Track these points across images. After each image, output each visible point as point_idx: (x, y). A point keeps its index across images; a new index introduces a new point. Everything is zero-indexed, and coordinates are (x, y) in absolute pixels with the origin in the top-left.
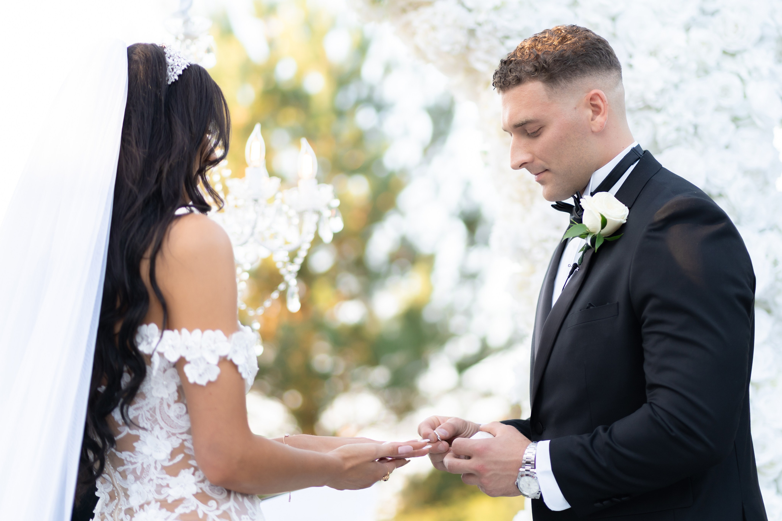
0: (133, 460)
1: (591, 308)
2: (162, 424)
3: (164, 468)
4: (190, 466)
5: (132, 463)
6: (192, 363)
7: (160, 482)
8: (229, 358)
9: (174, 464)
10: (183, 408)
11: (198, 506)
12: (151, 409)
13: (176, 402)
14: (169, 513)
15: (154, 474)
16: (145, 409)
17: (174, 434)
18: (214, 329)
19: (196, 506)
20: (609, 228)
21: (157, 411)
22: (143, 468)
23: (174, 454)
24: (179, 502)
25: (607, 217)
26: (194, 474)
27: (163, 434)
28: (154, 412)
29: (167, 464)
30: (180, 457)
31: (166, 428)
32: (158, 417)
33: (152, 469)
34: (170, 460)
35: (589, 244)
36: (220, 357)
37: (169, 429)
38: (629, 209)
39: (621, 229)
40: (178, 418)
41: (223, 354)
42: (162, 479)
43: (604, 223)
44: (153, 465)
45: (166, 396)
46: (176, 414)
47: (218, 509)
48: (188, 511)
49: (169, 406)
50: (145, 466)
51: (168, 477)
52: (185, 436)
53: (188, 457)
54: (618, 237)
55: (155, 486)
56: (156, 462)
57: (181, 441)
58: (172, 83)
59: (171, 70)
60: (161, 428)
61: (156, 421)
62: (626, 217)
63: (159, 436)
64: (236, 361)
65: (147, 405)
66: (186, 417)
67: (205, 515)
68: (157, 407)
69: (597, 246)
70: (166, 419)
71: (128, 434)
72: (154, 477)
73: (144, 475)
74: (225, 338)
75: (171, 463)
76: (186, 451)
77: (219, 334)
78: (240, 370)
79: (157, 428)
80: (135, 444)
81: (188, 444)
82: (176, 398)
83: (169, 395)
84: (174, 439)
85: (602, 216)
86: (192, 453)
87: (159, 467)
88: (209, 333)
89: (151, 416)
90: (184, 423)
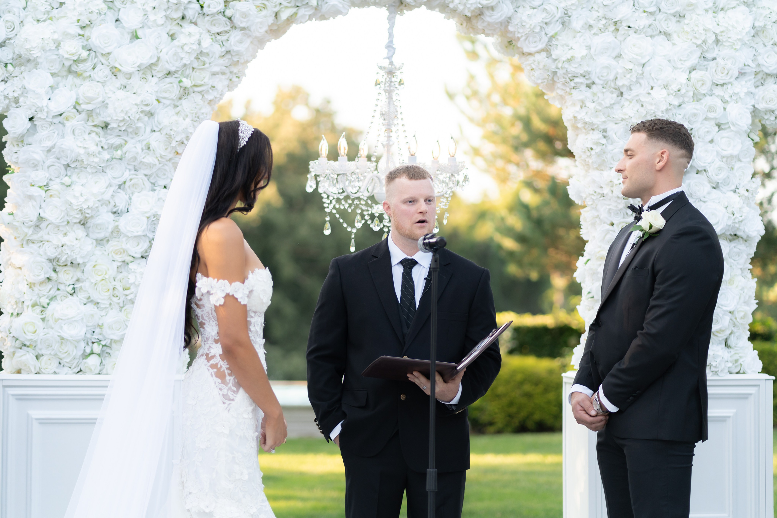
0: (204, 333)
1: (637, 269)
2: (213, 319)
5: (204, 335)
6: (213, 294)
8: (231, 294)
11: (219, 362)
12: (207, 312)
16: (205, 311)
18: (224, 280)
20: (653, 230)
25: (653, 224)
27: (214, 324)
28: (209, 313)
32: (211, 316)
35: (641, 236)
36: (225, 294)
38: (666, 221)
39: (659, 232)
41: (228, 292)
43: (651, 227)
44: (211, 337)
48: (214, 363)
50: (208, 337)
51: (214, 343)
54: (657, 235)
60: (213, 321)
61: (210, 318)
62: (663, 226)
63: (212, 325)
64: (236, 296)
67: (221, 366)
68: (210, 311)
69: (644, 238)
71: (201, 321)
73: (207, 341)
74: (229, 285)
77: (226, 282)
78: (239, 300)
79: (211, 321)
80: (204, 326)
85: (650, 223)
88: (221, 281)
89: (208, 315)
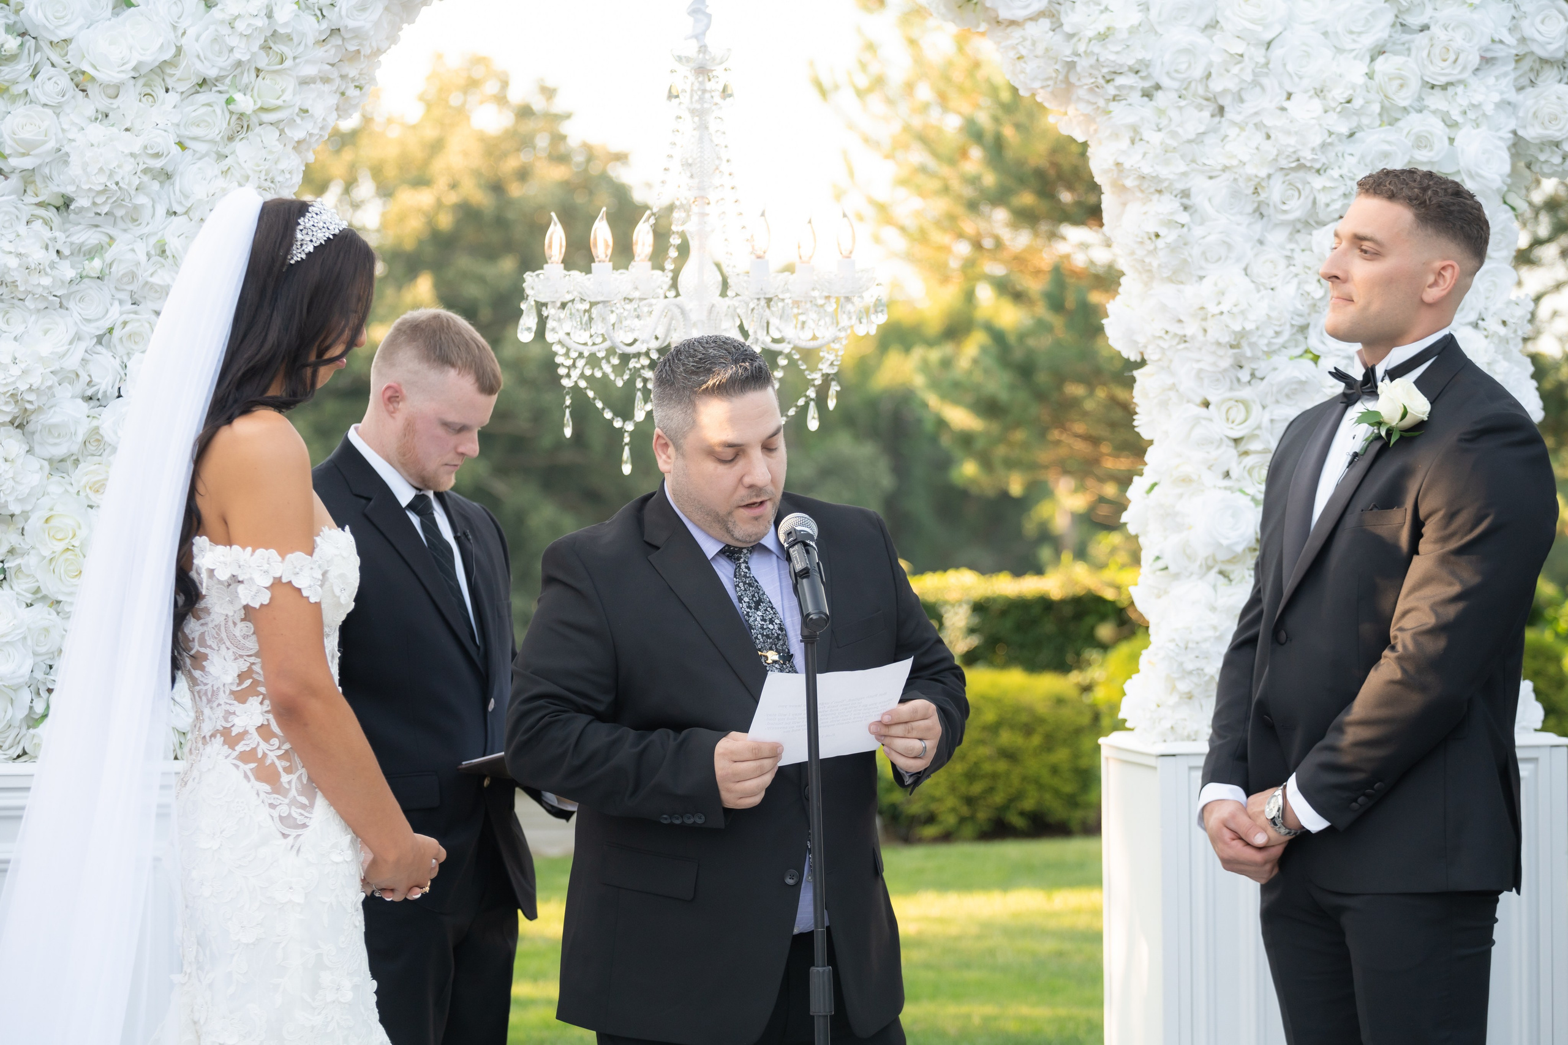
0: (205, 681)
2: (228, 644)
3: (232, 693)
4: (258, 694)
5: (206, 684)
6: (245, 582)
7: (228, 707)
8: (284, 580)
9: (242, 689)
10: (251, 628)
11: (258, 744)
12: (216, 626)
13: (242, 620)
14: (230, 751)
15: (223, 698)
16: (211, 625)
17: (242, 656)
18: (266, 548)
19: (256, 743)
21: (223, 629)
22: (213, 691)
23: (242, 677)
24: (242, 736)
25: (1409, 410)
26: (261, 703)
27: (229, 655)
28: (219, 629)
29: (235, 688)
30: (248, 682)
31: (233, 649)
32: (224, 635)
33: (221, 692)
34: (239, 685)
36: (275, 578)
37: (235, 650)
38: (1431, 403)
40: (244, 638)
41: (278, 575)
42: (230, 704)
44: (222, 688)
45: (231, 614)
46: (242, 634)
47: (279, 748)
48: (248, 749)
49: (235, 624)
50: (215, 689)
51: (236, 703)
52: (252, 659)
53: (256, 682)
54: (1416, 433)
55: (224, 712)
56: (224, 685)
57: (249, 664)
58: (297, 262)
59: (299, 247)
60: (228, 649)
61: (221, 641)
62: (1428, 414)
63: (226, 657)
64: (297, 584)
65: (212, 621)
66: (254, 638)
67: (265, 755)
68: (223, 624)
69: (1393, 441)
70: (232, 638)
71: (198, 651)
72: (222, 702)
73: (214, 699)
74: (279, 558)
75: (239, 688)
76: (255, 676)
78: (305, 593)
79: (223, 647)
81: (257, 668)
82: (243, 616)
83: (235, 612)
84: (241, 661)
85: (1405, 408)
86: (261, 679)
87: (228, 692)
88: (260, 551)
89: (217, 634)
90: (252, 645)
